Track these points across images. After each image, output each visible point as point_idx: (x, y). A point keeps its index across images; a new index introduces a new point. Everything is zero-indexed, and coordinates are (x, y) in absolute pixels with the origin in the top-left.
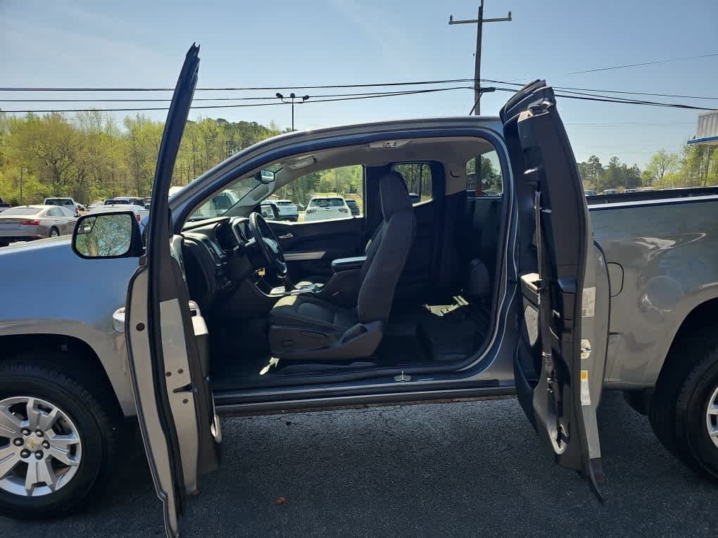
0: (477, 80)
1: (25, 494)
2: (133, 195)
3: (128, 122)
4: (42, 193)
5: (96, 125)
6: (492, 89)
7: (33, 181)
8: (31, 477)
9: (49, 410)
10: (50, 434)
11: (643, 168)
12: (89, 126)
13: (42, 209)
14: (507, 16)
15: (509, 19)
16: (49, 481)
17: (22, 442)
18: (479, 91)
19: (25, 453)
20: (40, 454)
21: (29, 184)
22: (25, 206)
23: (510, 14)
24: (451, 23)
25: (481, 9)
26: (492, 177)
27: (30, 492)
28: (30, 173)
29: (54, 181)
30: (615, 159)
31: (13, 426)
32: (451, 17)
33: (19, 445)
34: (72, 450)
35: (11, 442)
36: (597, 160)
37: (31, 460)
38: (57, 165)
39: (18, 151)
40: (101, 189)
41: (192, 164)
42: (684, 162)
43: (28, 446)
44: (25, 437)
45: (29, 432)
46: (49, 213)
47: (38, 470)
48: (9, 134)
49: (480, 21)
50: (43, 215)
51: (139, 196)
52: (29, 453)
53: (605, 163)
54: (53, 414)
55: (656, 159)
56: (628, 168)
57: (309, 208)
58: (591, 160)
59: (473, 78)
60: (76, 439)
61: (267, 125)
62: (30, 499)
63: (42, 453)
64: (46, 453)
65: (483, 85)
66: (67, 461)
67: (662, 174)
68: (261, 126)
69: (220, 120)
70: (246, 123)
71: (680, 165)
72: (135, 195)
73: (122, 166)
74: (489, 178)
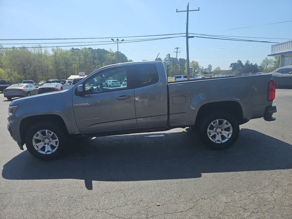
0: (187, 33)
1: (45, 154)
2: (55, 79)
3: (53, 50)
4: (20, 79)
5: (40, 51)
6: (193, 37)
7: (15, 74)
8: (46, 150)
9: (51, 133)
10: (51, 139)
11: (259, 65)
12: (37, 51)
13: (24, 85)
14: (198, 9)
15: (199, 10)
16: (51, 150)
17: (44, 141)
18: (188, 37)
19: (45, 144)
20: (48, 144)
21: (14, 75)
22: (18, 84)
23: (199, 8)
24: (177, 12)
25: (188, 6)
26: (199, 69)
27: (46, 153)
28: (14, 71)
29: (24, 74)
30: (248, 61)
31: (42, 137)
32: (177, 10)
33: (43, 142)
34: (56, 143)
35: (42, 141)
36: (241, 62)
37: (46, 146)
38: (25, 67)
39: (9, 62)
40: (43, 76)
41: (79, 66)
42: (275, 62)
43: (45, 142)
44: (45, 140)
45: (46, 138)
46: (27, 86)
47: (48, 148)
48: (5, 55)
49: (188, 11)
50: (24, 87)
51: (58, 79)
52: (46, 144)
53: (244, 63)
54: (52, 134)
55: (264, 61)
56: (253, 65)
57: (123, 83)
58: (238, 62)
59: (186, 33)
60: (57, 140)
61: (108, 50)
62: (46, 155)
63: (49, 144)
64: (50, 144)
65: (189, 35)
66: (55, 145)
67: (267, 67)
68: (106, 50)
69: (90, 48)
70: (100, 49)
71: (274, 64)
72: (56, 79)
73: (51, 67)
74: (198, 69)
